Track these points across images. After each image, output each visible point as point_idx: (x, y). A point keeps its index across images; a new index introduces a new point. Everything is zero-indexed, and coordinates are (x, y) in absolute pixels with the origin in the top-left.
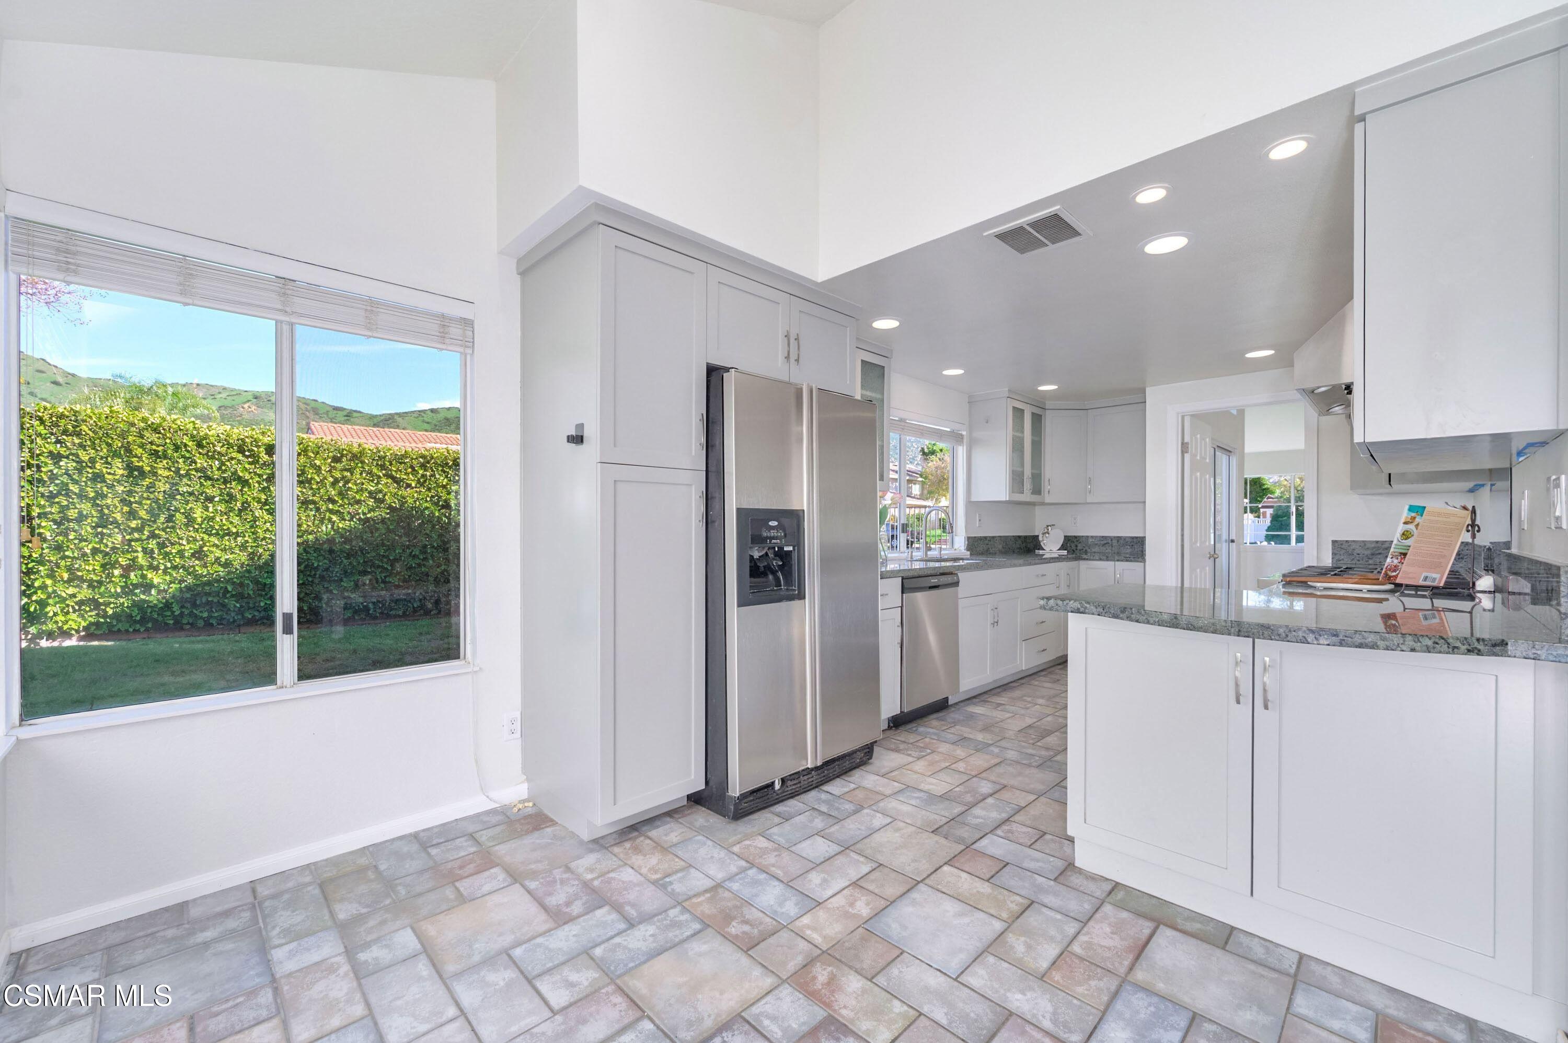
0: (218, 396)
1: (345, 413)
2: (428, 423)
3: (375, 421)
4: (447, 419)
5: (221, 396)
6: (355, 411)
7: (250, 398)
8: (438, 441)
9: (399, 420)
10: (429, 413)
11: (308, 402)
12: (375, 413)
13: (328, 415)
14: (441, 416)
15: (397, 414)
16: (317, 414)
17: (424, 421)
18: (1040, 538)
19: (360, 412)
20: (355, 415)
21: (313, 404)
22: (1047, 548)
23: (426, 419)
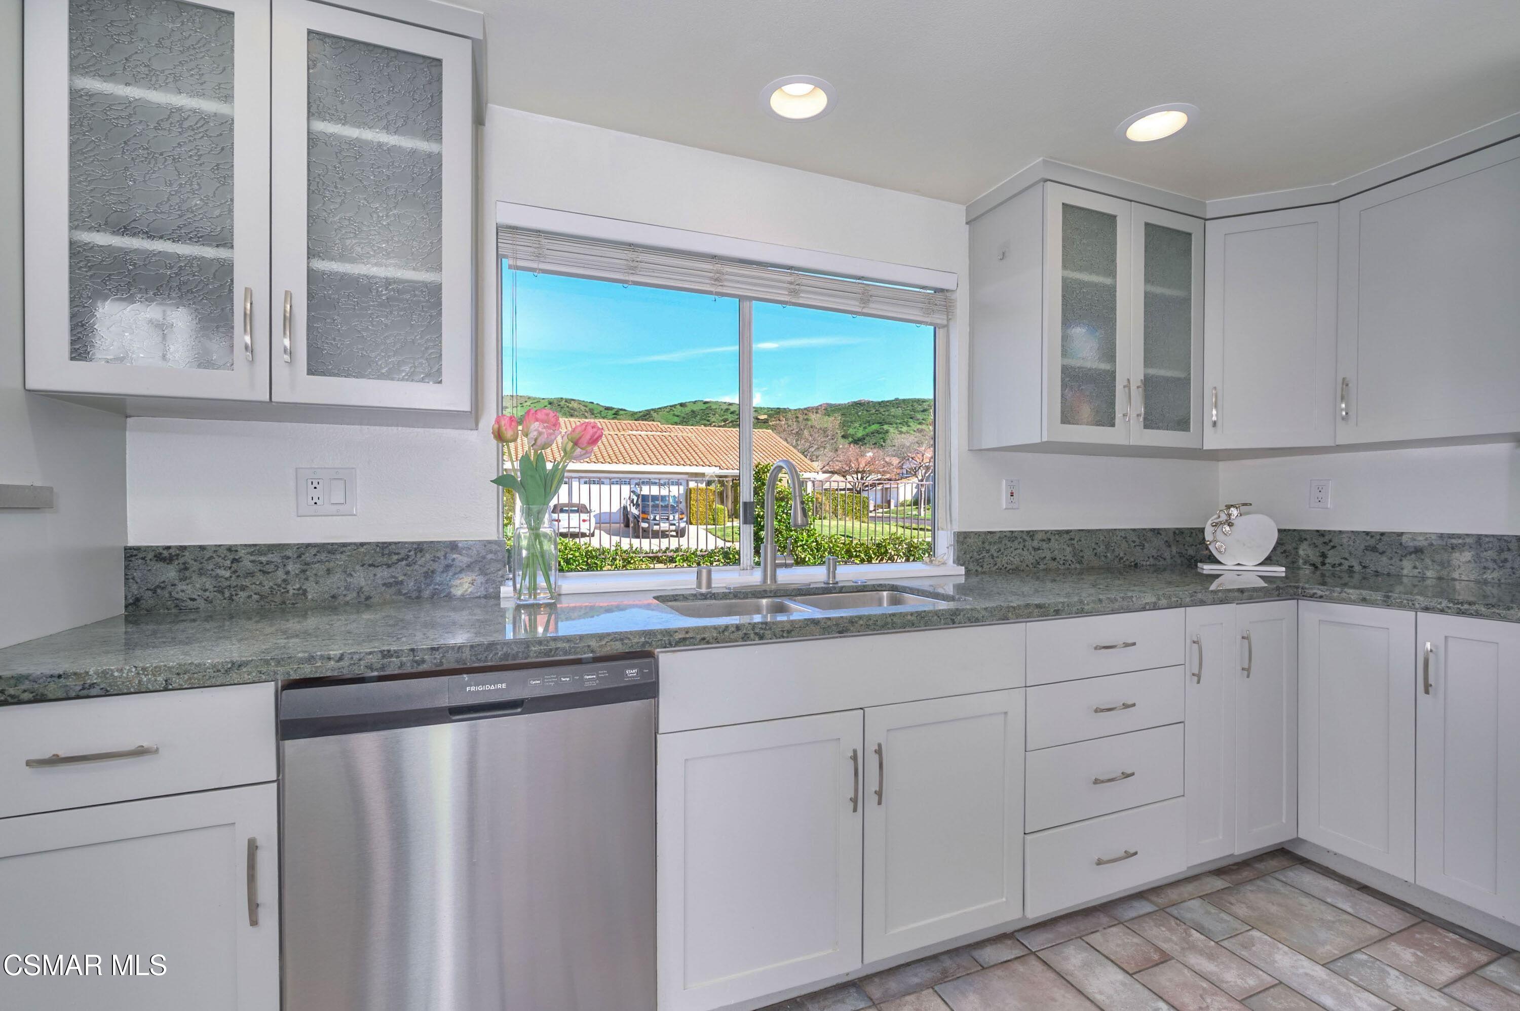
0: (525, 404)
1: (613, 412)
2: (678, 416)
3: (636, 416)
4: (693, 412)
5: (526, 404)
6: (621, 410)
7: (546, 404)
8: (640, 428)
9: (654, 415)
10: (678, 407)
11: (587, 404)
12: (636, 410)
13: (601, 414)
14: (688, 409)
15: (653, 410)
16: (593, 414)
17: (674, 415)
18: (1208, 536)
19: (625, 410)
20: (621, 412)
21: (591, 406)
22: (1229, 562)
23: (676, 413)
